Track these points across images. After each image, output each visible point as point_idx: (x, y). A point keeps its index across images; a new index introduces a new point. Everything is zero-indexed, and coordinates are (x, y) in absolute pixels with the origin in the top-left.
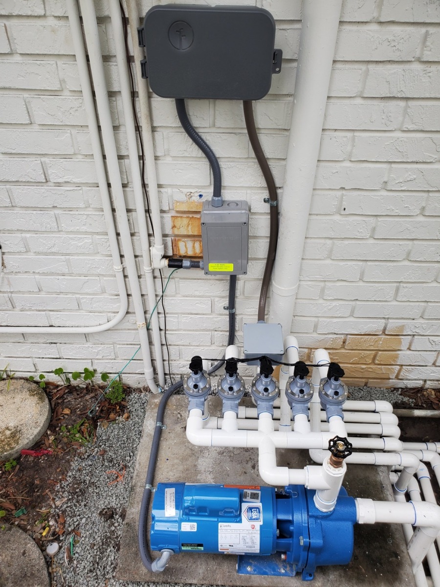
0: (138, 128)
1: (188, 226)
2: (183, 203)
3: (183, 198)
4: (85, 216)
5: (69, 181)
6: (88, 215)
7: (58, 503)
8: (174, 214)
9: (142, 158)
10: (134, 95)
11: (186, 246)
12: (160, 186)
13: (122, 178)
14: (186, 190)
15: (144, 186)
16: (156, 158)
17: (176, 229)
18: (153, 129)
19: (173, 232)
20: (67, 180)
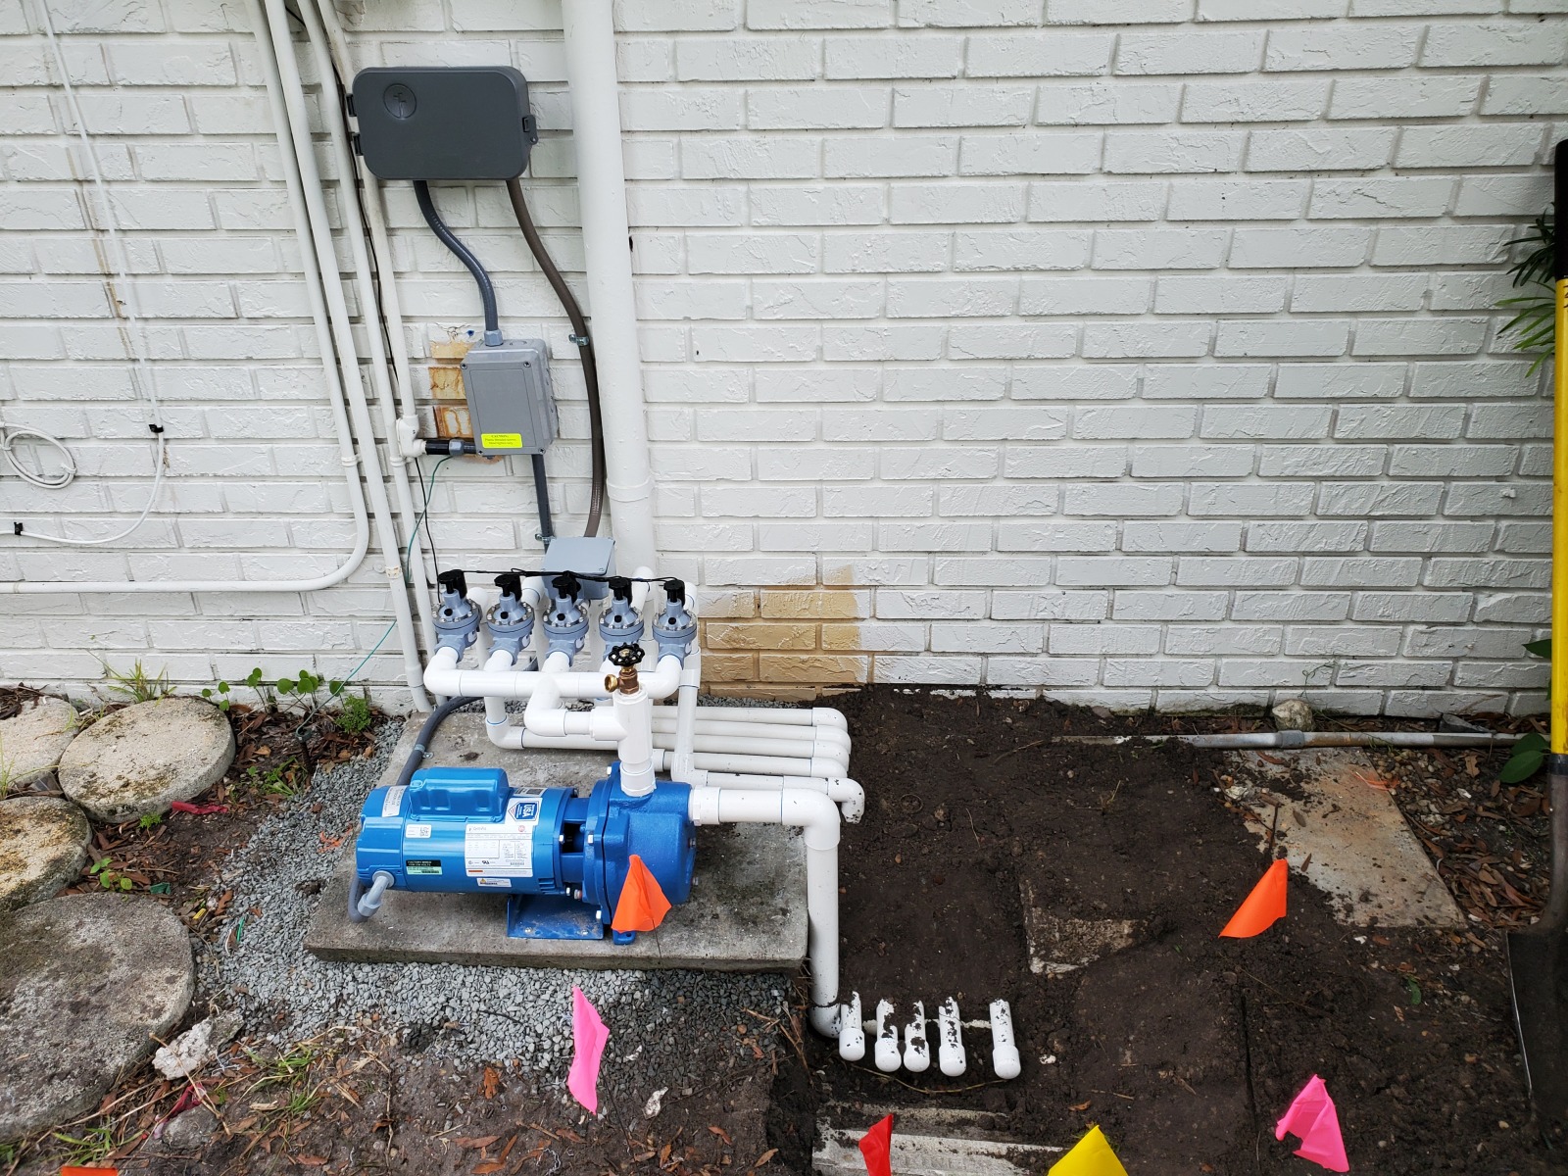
0: (367, 232)
1: (457, 385)
2: (445, 345)
3: (445, 337)
4: (296, 372)
5: (270, 314)
6: (299, 370)
7: (227, 876)
8: (434, 364)
9: (375, 275)
10: (358, 184)
11: (457, 419)
12: (406, 319)
13: (348, 309)
14: (446, 325)
15: (382, 319)
16: (398, 275)
17: (438, 390)
18: (390, 232)
19: (434, 395)
20: (267, 314)
